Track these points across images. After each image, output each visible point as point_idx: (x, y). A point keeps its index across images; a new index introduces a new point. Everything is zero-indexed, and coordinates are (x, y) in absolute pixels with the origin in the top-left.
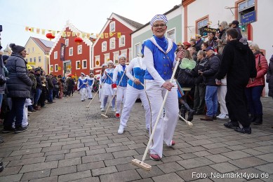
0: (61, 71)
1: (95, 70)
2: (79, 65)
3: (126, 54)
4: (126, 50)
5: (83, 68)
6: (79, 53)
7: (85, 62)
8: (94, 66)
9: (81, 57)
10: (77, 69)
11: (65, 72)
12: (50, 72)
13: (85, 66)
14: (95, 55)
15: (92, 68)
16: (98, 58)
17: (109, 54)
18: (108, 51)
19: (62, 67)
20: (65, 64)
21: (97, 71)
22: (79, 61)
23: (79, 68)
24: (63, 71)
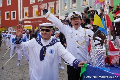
1: (24, 21)
2: (9, 16)
3: (53, 6)
4: (54, 2)
5: (12, 19)
6: (8, 4)
7: (14, 13)
8: (23, 17)
9: (10, 8)
10: (6, 19)
13: (14, 17)
14: (23, 6)
15: (20, 19)
16: (27, 10)
17: (37, 6)
18: (36, 3)
21: (25, 22)
22: (9, 12)
23: (9, 19)
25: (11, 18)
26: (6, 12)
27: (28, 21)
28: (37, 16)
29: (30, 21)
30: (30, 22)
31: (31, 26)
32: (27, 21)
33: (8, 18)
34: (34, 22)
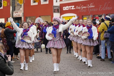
10: (32, 4)
15: (56, 3)
23: (36, 4)
24: (11, 8)
25: (40, 2)
27: (70, 7)
29: (73, 6)
30: (72, 9)
31: (76, 15)
32: (67, 7)
33: (35, 2)
34: (79, 8)
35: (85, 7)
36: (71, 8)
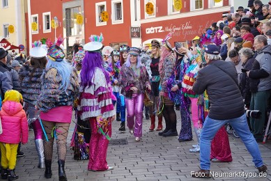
0: (60, 30)
2: (105, 15)
5: (115, 22)
7: (118, 5)
8: (143, 17)
10: (98, 24)
11: (69, 33)
12: (31, 32)
13: (119, 17)
15: (136, 23)
19: (60, 19)
20: (68, 10)
22: (104, 3)
23: (105, 23)
24: (65, 30)
26: (97, 5)
27: (156, 28)
28: (179, 12)
29: (161, 27)
30: (160, 31)
32: (152, 28)
33: (102, 21)
34: (170, 30)
35: (178, 29)
36: (158, 29)
